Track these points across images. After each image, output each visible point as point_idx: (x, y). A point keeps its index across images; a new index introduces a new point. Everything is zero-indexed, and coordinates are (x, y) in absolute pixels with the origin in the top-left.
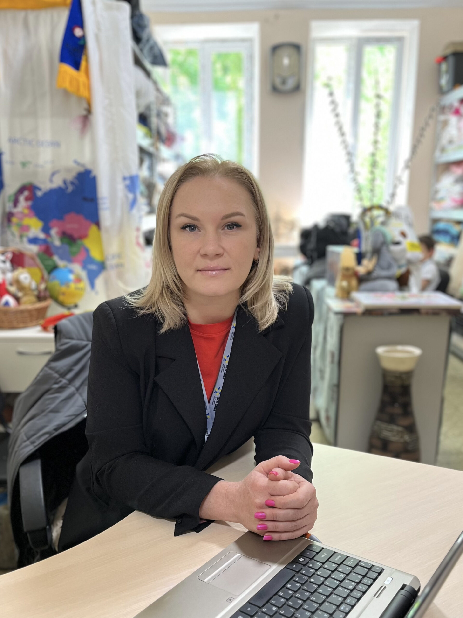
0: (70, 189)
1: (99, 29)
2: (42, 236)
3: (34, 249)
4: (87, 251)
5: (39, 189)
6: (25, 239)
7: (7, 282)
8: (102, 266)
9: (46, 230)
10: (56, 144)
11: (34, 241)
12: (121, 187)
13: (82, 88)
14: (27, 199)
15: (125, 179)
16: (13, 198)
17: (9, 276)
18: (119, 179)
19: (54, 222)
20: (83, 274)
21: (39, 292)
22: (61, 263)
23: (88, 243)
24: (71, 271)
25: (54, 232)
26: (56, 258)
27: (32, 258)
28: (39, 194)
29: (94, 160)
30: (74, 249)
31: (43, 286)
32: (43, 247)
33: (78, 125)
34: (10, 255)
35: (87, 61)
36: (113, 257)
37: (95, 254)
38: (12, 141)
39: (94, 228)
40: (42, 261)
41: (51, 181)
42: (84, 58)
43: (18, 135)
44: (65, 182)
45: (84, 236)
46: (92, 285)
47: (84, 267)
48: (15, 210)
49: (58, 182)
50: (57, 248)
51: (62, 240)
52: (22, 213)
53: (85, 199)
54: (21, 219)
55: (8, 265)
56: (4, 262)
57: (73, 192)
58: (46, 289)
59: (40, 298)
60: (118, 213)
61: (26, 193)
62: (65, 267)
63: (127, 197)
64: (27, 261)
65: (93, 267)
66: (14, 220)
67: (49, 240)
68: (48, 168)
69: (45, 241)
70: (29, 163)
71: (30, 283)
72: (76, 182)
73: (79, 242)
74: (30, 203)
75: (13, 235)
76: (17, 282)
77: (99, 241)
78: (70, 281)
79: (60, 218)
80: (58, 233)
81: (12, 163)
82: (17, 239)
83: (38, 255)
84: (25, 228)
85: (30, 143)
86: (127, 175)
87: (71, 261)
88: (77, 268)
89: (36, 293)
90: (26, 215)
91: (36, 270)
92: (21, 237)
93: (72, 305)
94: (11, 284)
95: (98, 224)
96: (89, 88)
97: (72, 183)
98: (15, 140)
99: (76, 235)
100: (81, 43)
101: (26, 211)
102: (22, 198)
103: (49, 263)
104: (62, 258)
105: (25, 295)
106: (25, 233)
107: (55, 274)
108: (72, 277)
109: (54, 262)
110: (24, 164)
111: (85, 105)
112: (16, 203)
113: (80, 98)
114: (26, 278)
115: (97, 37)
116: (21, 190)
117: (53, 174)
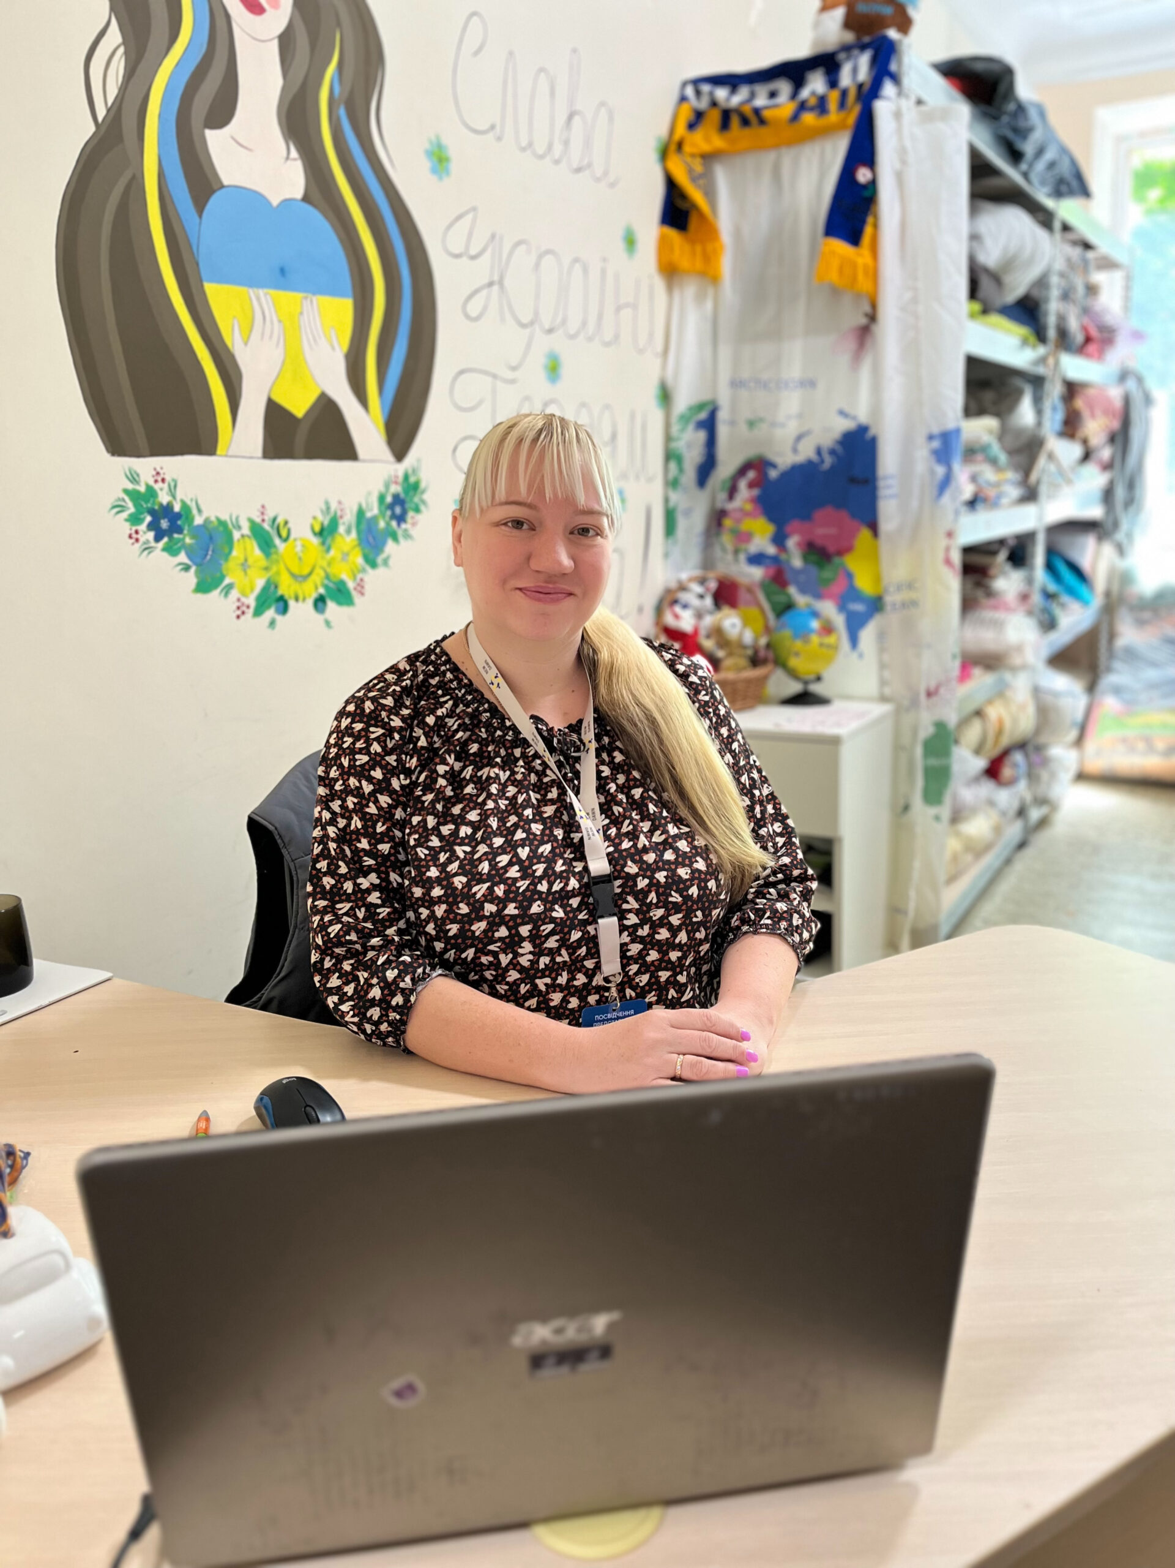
0: (828, 461)
1: (904, 162)
2: (771, 550)
3: (757, 573)
4: (850, 576)
5: (774, 466)
6: (742, 557)
7: (703, 632)
8: (876, 605)
9: (779, 539)
10: (809, 384)
11: (756, 559)
12: (922, 454)
13: (861, 277)
14: (751, 485)
15: (931, 438)
16: (728, 485)
17: (708, 621)
18: (920, 439)
19: (795, 524)
20: (839, 621)
21: (756, 651)
22: (801, 600)
23: (851, 562)
24: (815, 614)
25: (792, 543)
26: (792, 590)
27: (750, 590)
28: (773, 474)
29: (876, 408)
30: (827, 574)
31: (763, 641)
32: (772, 571)
33: (851, 344)
34: (713, 585)
35: (876, 226)
36: (899, 588)
37: (864, 583)
38: (736, 384)
39: (865, 534)
40: (768, 596)
41: (795, 450)
42: (870, 220)
43: (745, 374)
44: (819, 452)
45: (845, 549)
46: (854, 641)
47: (842, 607)
48: (731, 506)
49: (806, 452)
50: (797, 572)
51: (805, 558)
52: (741, 510)
53: (853, 480)
54: (738, 521)
55: (709, 601)
56: (701, 597)
57: (833, 467)
58: (768, 646)
59: (755, 661)
60: (915, 504)
61: (751, 475)
62: (809, 606)
63: (932, 472)
64: (743, 595)
65: (859, 607)
66: (728, 522)
67: (783, 557)
68: (792, 428)
69: (775, 559)
70: (761, 420)
71: (741, 635)
72: (840, 449)
73: (837, 560)
74: (756, 492)
75: (724, 550)
76: (717, 632)
77: (874, 557)
78: (811, 631)
79: (806, 517)
80: (799, 544)
81: (733, 423)
82: (730, 557)
83: (763, 585)
84: (744, 537)
85: (764, 385)
86: (936, 430)
87: (819, 596)
88: (828, 608)
89: (750, 652)
90: (747, 514)
91: (754, 612)
92: (736, 552)
93: (812, 677)
94: (708, 636)
95: (874, 527)
96: (874, 275)
97: (832, 452)
98: (741, 382)
99: (831, 549)
100: (867, 194)
101: (749, 507)
102: (743, 484)
103: (781, 599)
104: (803, 591)
105: (730, 654)
106: (743, 546)
107: (787, 618)
108: (815, 624)
109: (789, 596)
110: (751, 424)
111: (867, 308)
112: (732, 492)
113: (858, 296)
114: (734, 625)
115: (900, 177)
116: (742, 471)
117: (799, 438)
